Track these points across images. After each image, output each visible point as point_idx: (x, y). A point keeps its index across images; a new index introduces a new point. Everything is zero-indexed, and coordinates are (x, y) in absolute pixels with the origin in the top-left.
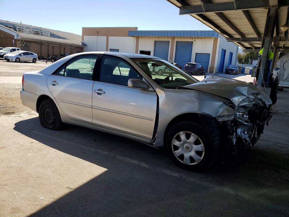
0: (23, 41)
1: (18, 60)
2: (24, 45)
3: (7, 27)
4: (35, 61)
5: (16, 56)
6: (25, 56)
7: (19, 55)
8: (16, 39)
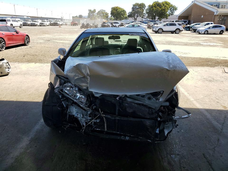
0: (221, 16)
1: (206, 32)
2: (221, 19)
3: (212, 5)
4: (222, 32)
5: (205, 29)
6: (213, 29)
7: (208, 28)
8: (215, 15)
